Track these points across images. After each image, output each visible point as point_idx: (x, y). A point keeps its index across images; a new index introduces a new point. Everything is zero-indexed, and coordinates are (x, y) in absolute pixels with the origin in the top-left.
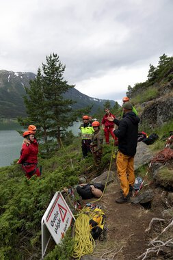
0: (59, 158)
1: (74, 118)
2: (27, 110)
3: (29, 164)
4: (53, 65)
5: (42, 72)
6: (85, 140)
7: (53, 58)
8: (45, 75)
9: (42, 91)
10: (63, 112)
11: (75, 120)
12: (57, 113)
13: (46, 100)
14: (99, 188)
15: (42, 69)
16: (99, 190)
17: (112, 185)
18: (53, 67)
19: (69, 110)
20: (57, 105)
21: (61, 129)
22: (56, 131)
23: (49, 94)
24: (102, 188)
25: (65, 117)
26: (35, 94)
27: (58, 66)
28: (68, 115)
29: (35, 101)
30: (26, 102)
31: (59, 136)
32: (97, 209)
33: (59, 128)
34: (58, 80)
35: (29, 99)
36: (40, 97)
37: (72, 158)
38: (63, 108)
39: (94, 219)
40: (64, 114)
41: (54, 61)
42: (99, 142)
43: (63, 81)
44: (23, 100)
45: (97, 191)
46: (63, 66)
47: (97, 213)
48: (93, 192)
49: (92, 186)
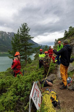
0: (28, 68)
1: (33, 51)
2: (13, 47)
3: (17, 69)
4: (24, 28)
5: (20, 31)
6: (41, 60)
7: (25, 25)
8: (21, 32)
9: (19, 39)
10: (28, 48)
11: (33, 52)
12: (26, 49)
13: (21, 43)
14: (50, 82)
15: (20, 29)
16: (51, 83)
17: (55, 80)
18: (25, 29)
19: (31, 48)
20: (26, 45)
21: (27, 56)
22: (25, 57)
23: (22, 41)
24: (52, 82)
25: (29, 51)
26: (16, 40)
27: (27, 28)
28: (30, 50)
29: (16, 43)
30: (12, 43)
31: (26, 59)
32: (52, 92)
33: (26, 55)
34: (27, 35)
35: (14, 42)
36: (19, 42)
37: (34, 68)
39: (53, 97)
40: (29, 50)
41: (25, 26)
42: (49, 61)
43: (29, 35)
44: (11, 42)
45: (50, 83)
46: (29, 28)
47: (53, 93)
48: (48, 83)
49: (46, 81)
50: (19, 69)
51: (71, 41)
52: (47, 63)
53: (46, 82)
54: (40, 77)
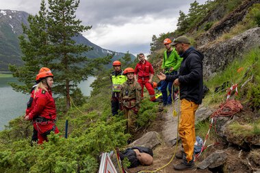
1: (89, 69)
2: (24, 56)
5: (47, 6)
8: (51, 11)
9: (45, 31)
10: (74, 61)
11: (90, 73)
12: (66, 61)
13: (51, 43)
17: (159, 149)
19: (82, 60)
20: (66, 51)
21: (71, 83)
22: (63, 86)
23: (56, 36)
24: (150, 152)
25: (76, 68)
26: (37, 34)
28: (82, 66)
29: (36, 44)
30: (24, 44)
31: (68, 92)
33: (68, 81)
34: (69, 19)
35: (27, 40)
36: (44, 39)
38: (75, 56)
40: (76, 65)
43: (76, 20)
44: (20, 41)
48: (139, 158)
49: (135, 150)
50: (51, 120)
51: (198, 42)
52: (132, 102)
53: (135, 154)
54: (118, 139)
